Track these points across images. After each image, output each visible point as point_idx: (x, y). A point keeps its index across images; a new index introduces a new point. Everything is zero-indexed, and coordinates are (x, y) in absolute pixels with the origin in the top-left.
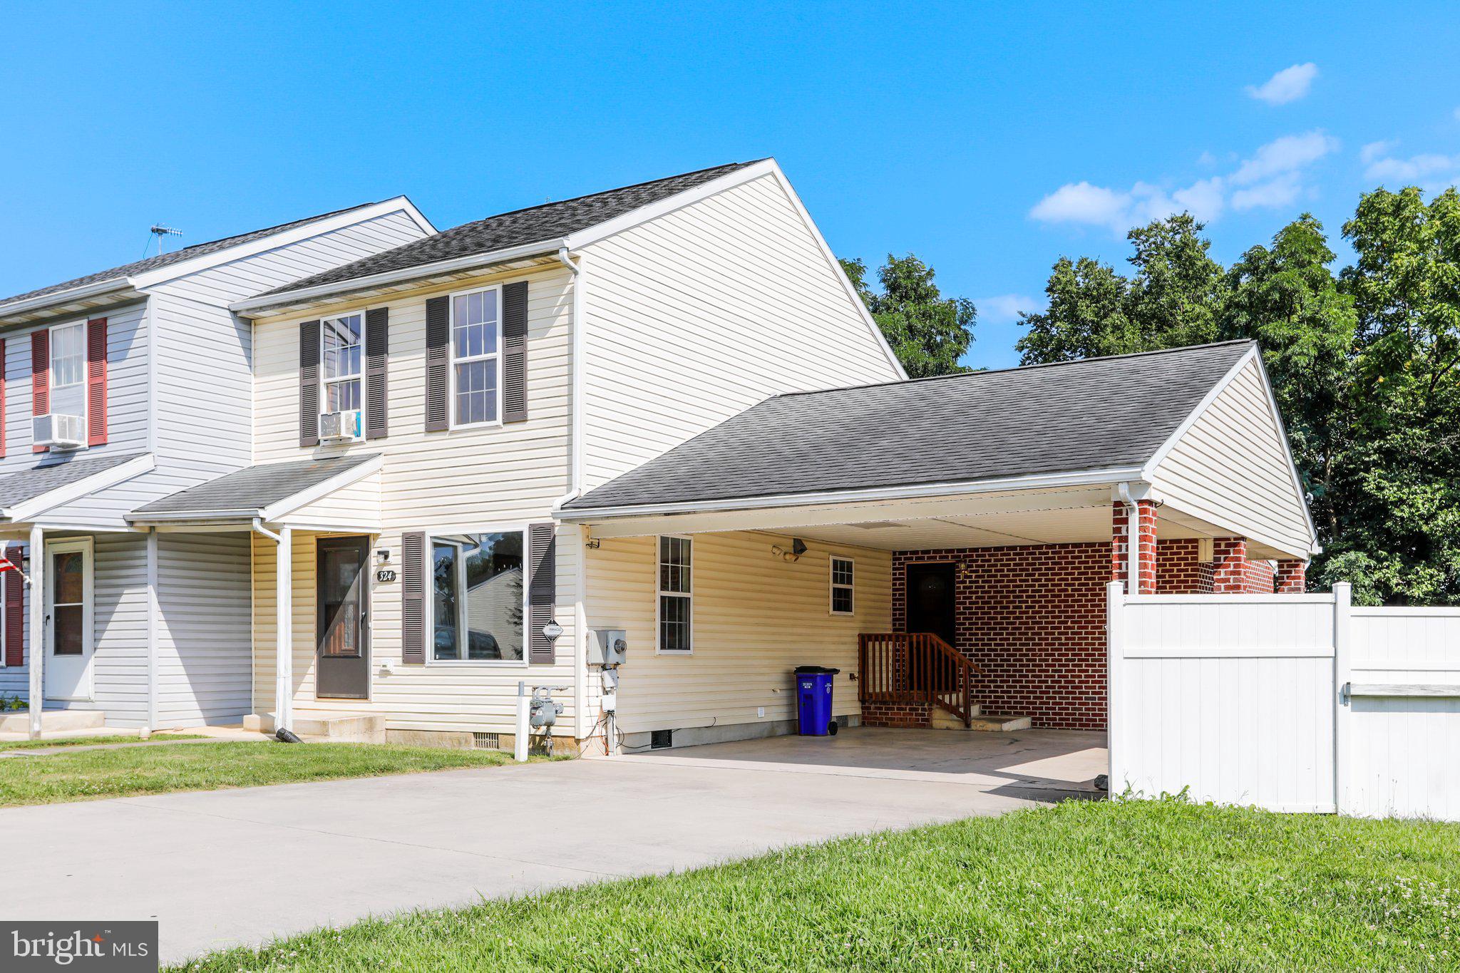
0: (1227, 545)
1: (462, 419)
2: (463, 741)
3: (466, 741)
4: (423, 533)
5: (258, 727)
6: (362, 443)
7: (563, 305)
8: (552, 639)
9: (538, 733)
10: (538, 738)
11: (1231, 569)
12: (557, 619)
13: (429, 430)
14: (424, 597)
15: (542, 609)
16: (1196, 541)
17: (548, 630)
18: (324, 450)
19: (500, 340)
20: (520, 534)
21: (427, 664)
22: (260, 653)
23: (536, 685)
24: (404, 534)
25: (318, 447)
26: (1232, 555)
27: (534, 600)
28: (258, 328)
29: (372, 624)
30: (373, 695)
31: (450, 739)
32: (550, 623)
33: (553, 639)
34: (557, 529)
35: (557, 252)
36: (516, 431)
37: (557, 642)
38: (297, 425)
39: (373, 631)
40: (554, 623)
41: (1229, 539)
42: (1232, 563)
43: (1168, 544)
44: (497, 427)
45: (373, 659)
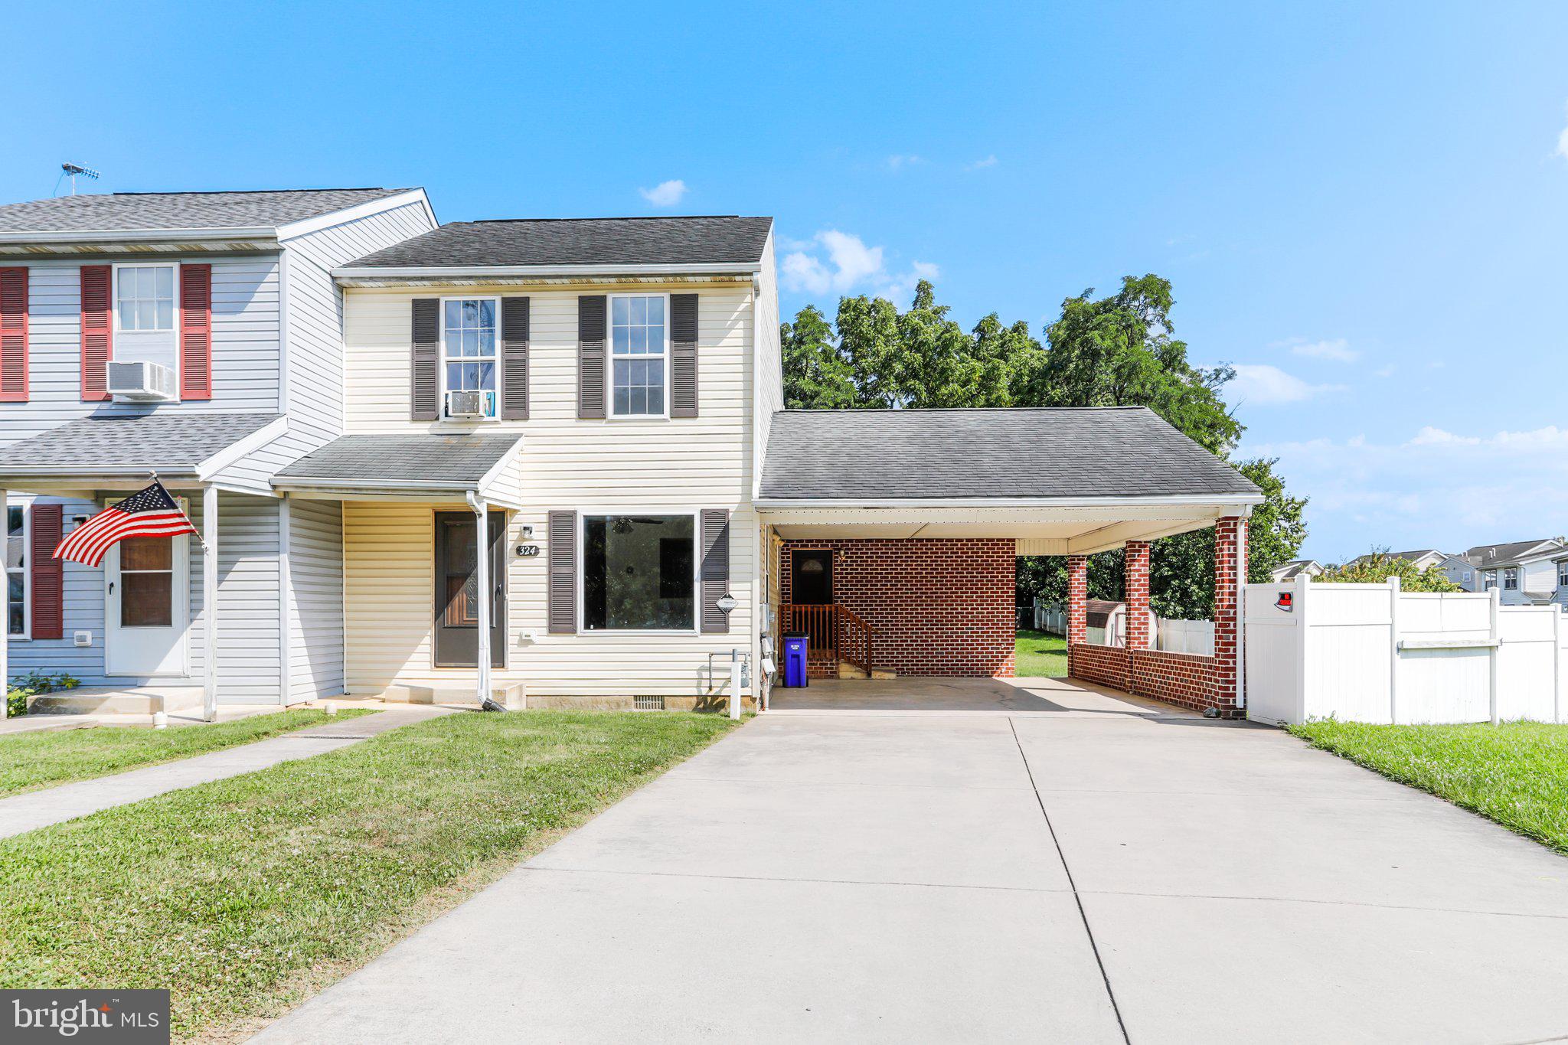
1: (620, 408)
2: (623, 704)
3: (626, 704)
4: (575, 513)
5: (407, 697)
6: (496, 422)
7: (737, 320)
8: (726, 612)
9: (710, 694)
10: (709, 699)
12: (730, 593)
13: (581, 417)
14: (575, 572)
15: (715, 585)
16: (1014, 540)
17: (722, 603)
18: (444, 426)
19: (667, 343)
20: (691, 518)
21: (579, 633)
22: (352, 623)
23: (712, 651)
24: (550, 513)
25: (436, 422)
27: (705, 577)
28: (351, 297)
29: (509, 596)
30: (510, 664)
31: (607, 702)
32: (725, 597)
33: (729, 610)
34: (731, 514)
35: (751, 274)
36: (684, 425)
37: (731, 614)
38: (408, 399)
39: (509, 603)
40: (730, 597)
43: (995, 542)
44: (665, 420)
45: (509, 629)
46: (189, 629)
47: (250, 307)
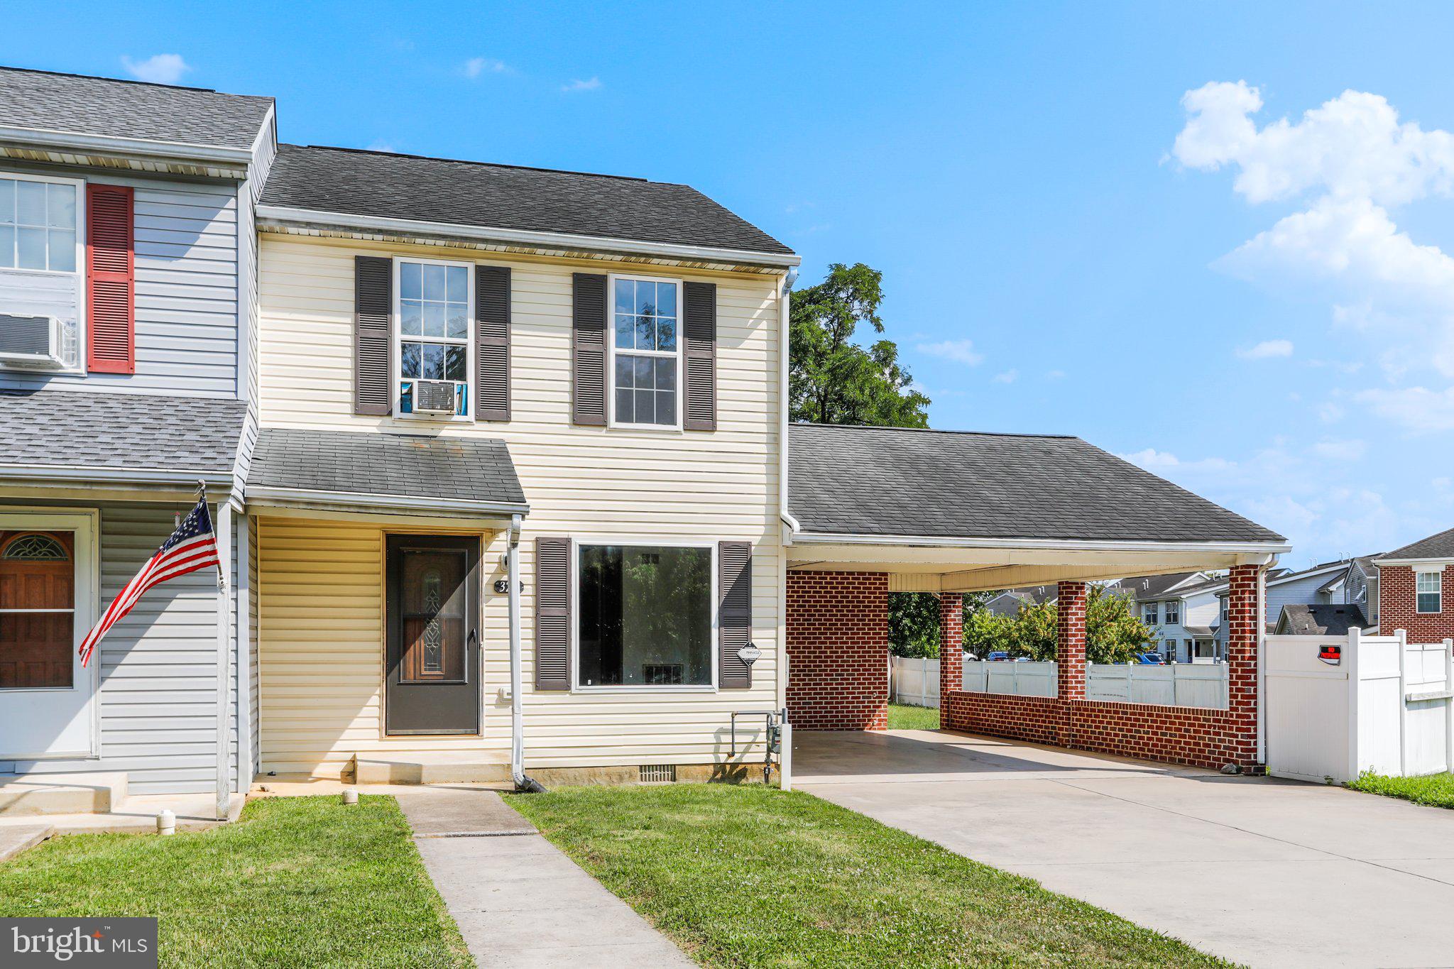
0: (1077, 588)
1: (623, 416)
2: (627, 776)
3: (631, 776)
4: (569, 540)
6: (469, 423)
7: (760, 319)
8: (747, 664)
9: (729, 761)
10: (728, 767)
11: (1079, 606)
12: (753, 641)
13: (577, 422)
14: (569, 613)
15: (737, 632)
16: (885, 574)
17: (744, 653)
18: (397, 424)
19: (680, 339)
20: (709, 550)
21: (573, 690)
23: (735, 710)
24: (537, 540)
25: (388, 419)
26: (1079, 595)
27: (724, 622)
28: (269, 245)
29: (485, 644)
30: (486, 729)
31: (607, 774)
32: (747, 645)
33: (753, 661)
34: (753, 548)
35: (786, 268)
36: (699, 440)
37: (753, 666)
38: (349, 386)
39: (485, 652)
40: (753, 645)
41: (1078, 583)
42: (1080, 601)
44: (677, 432)
45: (485, 685)
46: (99, 691)
47: (192, 252)
